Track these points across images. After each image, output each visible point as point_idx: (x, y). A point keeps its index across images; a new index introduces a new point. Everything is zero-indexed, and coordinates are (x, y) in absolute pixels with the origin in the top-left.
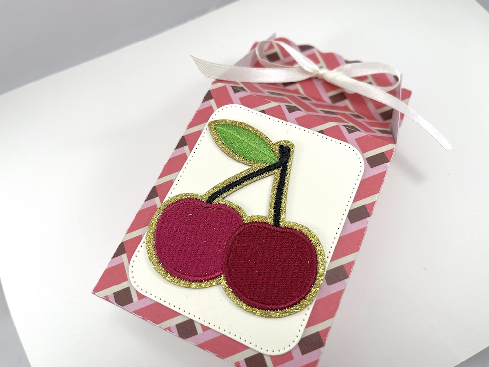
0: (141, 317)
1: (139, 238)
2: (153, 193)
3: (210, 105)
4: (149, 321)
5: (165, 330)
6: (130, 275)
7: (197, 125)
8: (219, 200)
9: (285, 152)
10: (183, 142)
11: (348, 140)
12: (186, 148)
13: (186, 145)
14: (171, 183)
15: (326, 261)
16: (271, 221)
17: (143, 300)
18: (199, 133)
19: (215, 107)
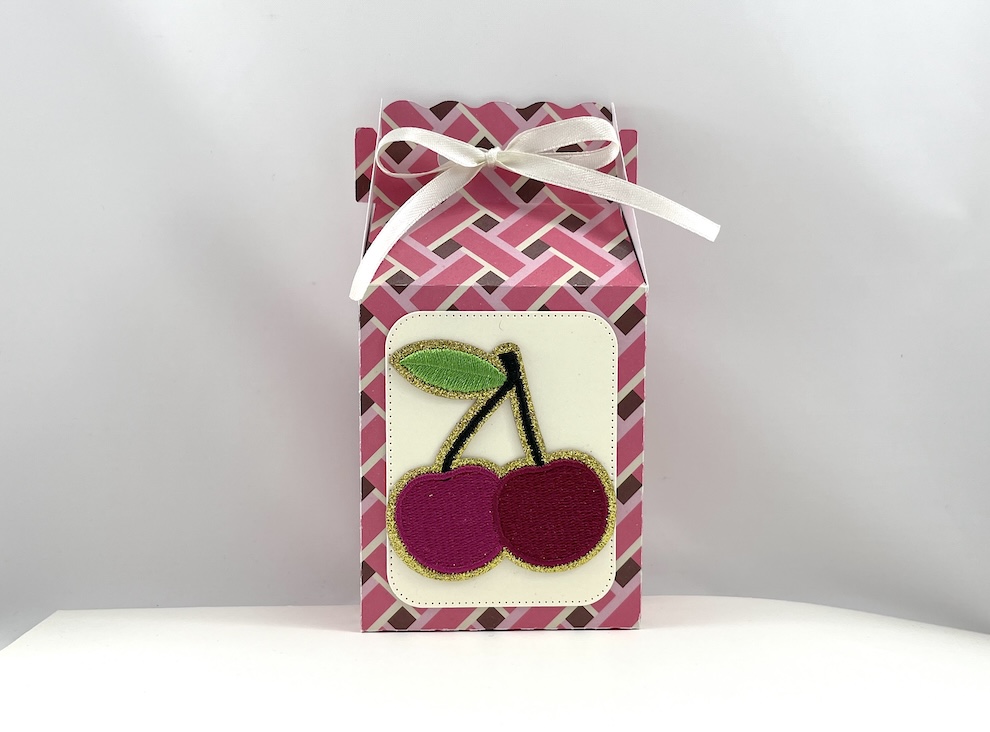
1: (382, 549)
2: (367, 487)
3: (374, 329)
5: (467, 630)
6: (397, 594)
8: (456, 463)
9: (510, 360)
10: (366, 402)
11: (585, 307)
12: (375, 407)
13: (373, 403)
14: (382, 464)
15: (613, 480)
16: (531, 461)
17: (425, 614)
18: (381, 379)
19: (383, 329)
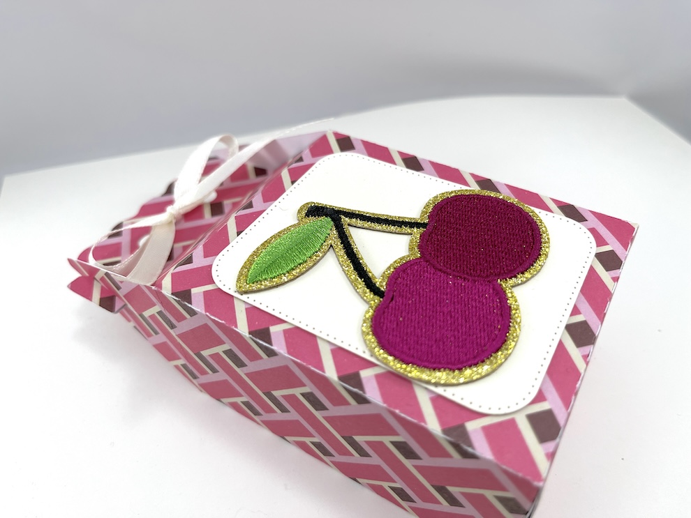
0: (573, 397)
3: (202, 294)
4: (578, 385)
5: (587, 363)
7: (235, 312)
13: (268, 330)
18: (252, 310)
19: (209, 287)
